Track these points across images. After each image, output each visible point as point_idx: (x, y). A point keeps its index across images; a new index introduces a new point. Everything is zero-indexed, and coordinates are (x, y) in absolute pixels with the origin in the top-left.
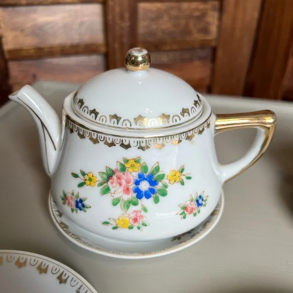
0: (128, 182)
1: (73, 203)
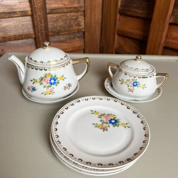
0: (48, 80)
1: (32, 89)
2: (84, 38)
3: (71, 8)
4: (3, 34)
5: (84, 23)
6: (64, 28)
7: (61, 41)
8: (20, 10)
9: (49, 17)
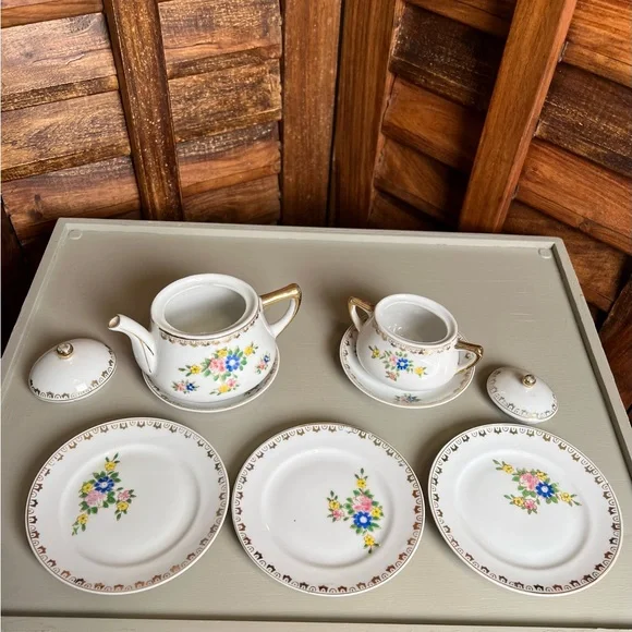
0: (222, 363)
1: (185, 388)
2: (281, 138)
3: (240, 53)
4: (37, 152)
5: (282, 94)
6: (219, 115)
7: (210, 154)
8: (85, 78)
9: (174, 86)
